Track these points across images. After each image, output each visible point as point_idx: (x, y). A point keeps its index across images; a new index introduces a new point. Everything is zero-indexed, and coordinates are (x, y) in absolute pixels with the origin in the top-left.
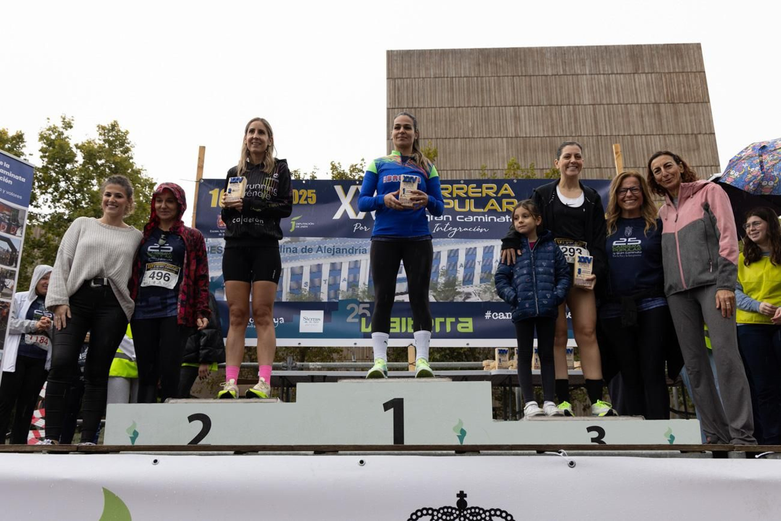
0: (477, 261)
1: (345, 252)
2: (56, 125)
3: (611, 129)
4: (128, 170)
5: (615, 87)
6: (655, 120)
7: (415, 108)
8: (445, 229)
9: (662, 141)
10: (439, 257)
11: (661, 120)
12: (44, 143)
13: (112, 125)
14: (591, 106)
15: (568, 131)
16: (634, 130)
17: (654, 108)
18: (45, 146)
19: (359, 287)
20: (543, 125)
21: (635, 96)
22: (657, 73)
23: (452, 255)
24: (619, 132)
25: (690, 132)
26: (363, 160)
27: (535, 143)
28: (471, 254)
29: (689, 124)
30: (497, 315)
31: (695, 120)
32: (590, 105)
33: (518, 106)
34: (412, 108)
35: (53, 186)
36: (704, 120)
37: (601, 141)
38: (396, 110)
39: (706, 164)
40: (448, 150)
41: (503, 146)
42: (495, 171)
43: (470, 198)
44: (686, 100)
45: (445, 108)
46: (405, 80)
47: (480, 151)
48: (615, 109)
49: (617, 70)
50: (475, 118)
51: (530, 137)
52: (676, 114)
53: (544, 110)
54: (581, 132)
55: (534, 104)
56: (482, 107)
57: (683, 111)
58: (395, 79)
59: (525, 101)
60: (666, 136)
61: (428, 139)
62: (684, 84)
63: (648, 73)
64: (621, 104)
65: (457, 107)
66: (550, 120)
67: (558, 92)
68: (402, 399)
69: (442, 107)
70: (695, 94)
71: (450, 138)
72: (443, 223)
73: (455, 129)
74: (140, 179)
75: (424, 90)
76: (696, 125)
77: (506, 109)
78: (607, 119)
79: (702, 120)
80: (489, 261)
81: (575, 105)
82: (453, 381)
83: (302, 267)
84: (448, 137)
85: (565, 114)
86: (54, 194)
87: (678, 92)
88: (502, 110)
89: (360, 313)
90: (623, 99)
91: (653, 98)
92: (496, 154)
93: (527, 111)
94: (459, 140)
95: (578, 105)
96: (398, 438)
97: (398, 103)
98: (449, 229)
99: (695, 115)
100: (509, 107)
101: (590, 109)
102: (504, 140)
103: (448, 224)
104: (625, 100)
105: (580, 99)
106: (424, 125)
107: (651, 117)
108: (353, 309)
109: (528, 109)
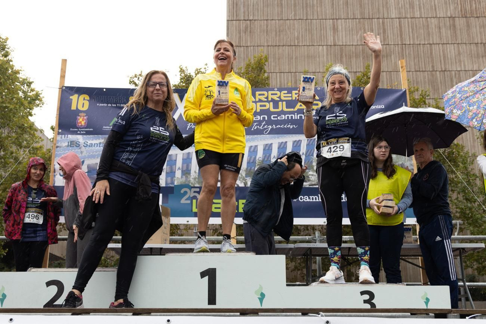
3: (414, 39)
4: (8, 70)
6: (451, 32)
7: (250, 20)
8: (261, 127)
9: (456, 49)
10: (256, 150)
11: (455, 32)
14: (397, 20)
16: (433, 40)
17: (449, 21)
19: (191, 175)
21: (434, 11)
23: (267, 148)
24: (420, 41)
25: (479, 42)
26: (206, 64)
27: (350, 50)
28: (282, 147)
29: (479, 34)
30: (303, 198)
33: (337, 19)
34: (247, 20)
37: (405, 48)
38: (234, 22)
40: (277, 56)
41: (323, 53)
42: (316, 74)
43: (282, 101)
44: (477, 14)
45: (275, 20)
47: (305, 57)
48: (417, 22)
50: (301, 30)
51: (346, 45)
52: (468, 26)
53: (358, 22)
54: (388, 42)
55: (349, 17)
56: (306, 20)
57: (474, 24)
59: (342, 13)
60: (460, 45)
61: (261, 46)
64: (422, 18)
65: (285, 20)
66: (362, 31)
67: (370, 7)
68: (215, 269)
69: (273, 20)
71: (279, 46)
72: (259, 123)
73: (283, 38)
74: (18, 78)
75: (258, 5)
77: (326, 22)
78: (411, 30)
81: (384, 18)
82: (256, 254)
84: (277, 45)
85: (375, 26)
87: (471, 8)
88: (323, 22)
89: (191, 196)
90: (424, 13)
91: (449, 13)
92: (318, 59)
93: (343, 23)
94: (287, 47)
95: (387, 18)
96: (212, 299)
97: (236, 15)
98: (265, 127)
99: (484, 27)
100: (329, 20)
101: (396, 21)
102: (325, 47)
103: (264, 123)
104: (426, 15)
105: (388, 14)
106: (257, 34)
107: (447, 29)
108: (186, 193)
109: (345, 21)
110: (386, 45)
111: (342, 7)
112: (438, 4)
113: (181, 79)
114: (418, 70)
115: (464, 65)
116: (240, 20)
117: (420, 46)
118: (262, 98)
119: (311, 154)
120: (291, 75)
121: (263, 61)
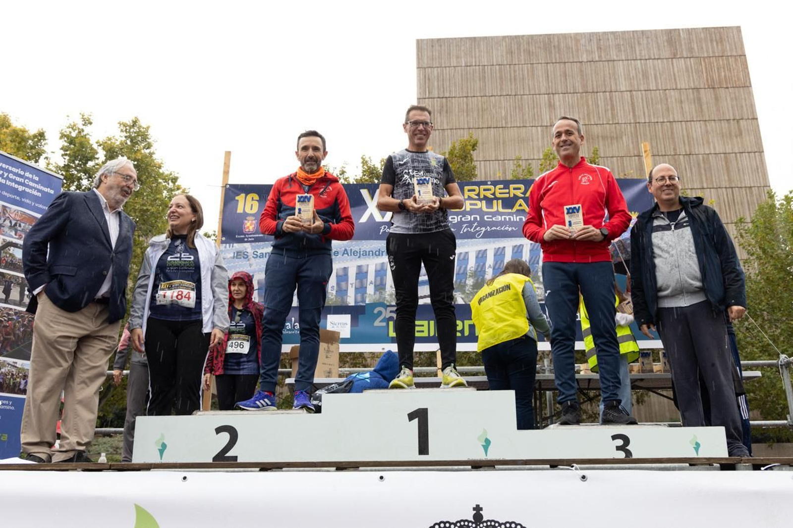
1: (371, 254)
2: (76, 123)
3: (649, 116)
5: (652, 71)
6: (695, 107)
7: (446, 98)
8: (472, 229)
9: (702, 127)
10: (467, 257)
11: (701, 106)
12: (65, 141)
13: (133, 122)
14: (628, 93)
15: (605, 119)
16: (674, 118)
17: (693, 93)
18: (66, 144)
19: (386, 290)
20: (579, 113)
21: (673, 81)
22: (696, 57)
23: (480, 255)
24: (658, 118)
25: (732, 118)
28: (500, 254)
29: (730, 109)
31: (737, 105)
32: (627, 91)
33: (553, 94)
34: (443, 98)
35: (76, 183)
36: (746, 105)
37: (640, 128)
38: (427, 100)
39: (750, 150)
41: (538, 134)
42: (530, 161)
43: (497, 199)
44: (727, 84)
45: (477, 97)
46: (436, 69)
47: (514, 140)
48: (653, 95)
49: (654, 55)
50: (508, 107)
52: (717, 99)
53: (579, 97)
54: (618, 120)
55: (569, 92)
56: (515, 95)
57: (724, 96)
58: (425, 68)
59: (559, 87)
60: (707, 122)
61: (459, 129)
62: (724, 68)
63: (687, 58)
64: (659, 90)
65: (489, 96)
66: (586, 108)
68: (427, 409)
69: (474, 96)
70: (736, 79)
71: (483, 128)
72: (470, 224)
73: (487, 119)
75: (455, 79)
76: (738, 110)
77: (540, 97)
78: (645, 107)
79: (744, 104)
81: (611, 92)
82: (478, 390)
84: (480, 127)
85: (601, 101)
87: (719, 75)
88: (536, 98)
89: (387, 317)
90: (661, 85)
91: (692, 83)
92: (531, 143)
93: (561, 99)
94: (492, 129)
95: (615, 92)
96: (423, 448)
97: (429, 93)
98: (477, 229)
99: (736, 99)
100: (543, 96)
101: (627, 95)
102: (539, 128)
103: (476, 224)
104: (663, 86)
105: (616, 86)
106: (455, 115)
107: (691, 103)
108: (380, 313)
109: (563, 96)
110: (616, 124)
111: (559, 78)
112: (678, 72)
113: (364, 171)
114: (657, 154)
116: (434, 98)
117: (658, 125)
118: (472, 194)
119: (536, 261)
120: (499, 163)
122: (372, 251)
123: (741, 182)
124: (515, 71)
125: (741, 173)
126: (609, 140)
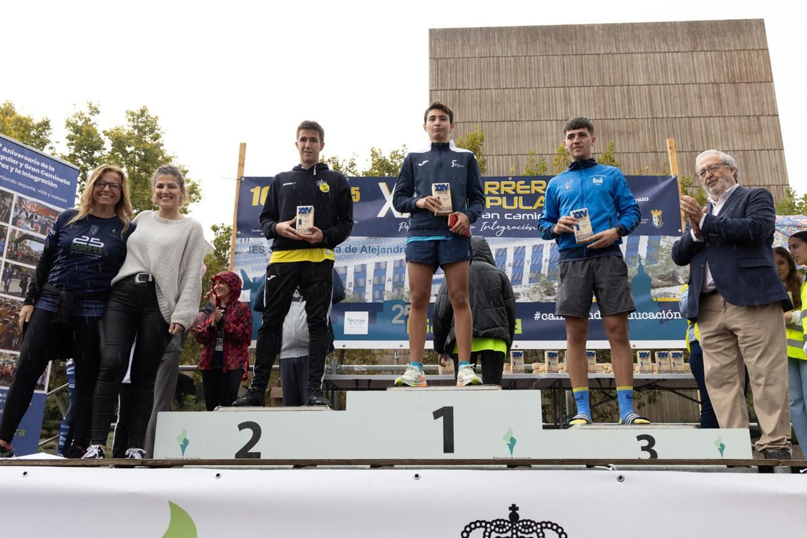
0: (525, 260)
1: (389, 251)
2: (82, 112)
3: (667, 111)
4: (158, 157)
5: (671, 66)
6: (715, 102)
7: (460, 89)
8: (492, 227)
9: (721, 124)
11: (721, 103)
12: (71, 130)
13: (141, 110)
14: (646, 87)
15: (621, 114)
16: (692, 112)
17: (713, 89)
19: (404, 288)
20: (595, 107)
21: (693, 76)
22: (716, 51)
23: (500, 254)
24: (676, 114)
25: (752, 114)
26: (404, 146)
28: (520, 253)
29: (751, 104)
30: (546, 315)
31: (758, 100)
32: (645, 85)
33: (569, 87)
34: (456, 90)
35: (81, 174)
36: (767, 100)
37: (657, 123)
38: (439, 92)
39: (769, 148)
40: (494, 134)
41: (552, 129)
42: (544, 156)
43: (518, 195)
44: (748, 79)
45: (490, 89)
46: (449, 60)
47: (528, 135)
48: (671, 90)
49: (674, 48)
50: (523, 101)
52: (737, 94)
53: (595, 90)
54: (635, 115)
55: (585, 85)
56: (530, 88)
57: (745, 91)
58: (438, 59)
59: (575, 80)
60: (726, 118)
61: (473, 122)
62: (745, 62)
63: (708, 51)
64: (678, 84)
65: (504, 89)
66: (602, 101)
67: (611, 72)
68: (452, 407)
69: (487, 89)
70: (758, 74)
71: (496, 121)
72: (490, 221)
73: (501, 112)
75: (468, 70)
76: (758, 106)
77: (555, 90)
78: (663, 100)
79: (765, 100)
80: (538, 260)
81: (629, 85)
82: (503, 389)
83: (346, 267)
84: (494, 120)
85: (618, 95)
86: (82, 183)
87: (740, 71)
88: (551, 91)
90: (681, 79)
91: (712, 76)
92: (545, 138)
93: (577, 92)
94: (506, 123)
95: (633, 86)
96: (449, 446)
97: (441, 84)
98: (497, 228)
99: (757, 95)
100: (559, 89)
101: (645, 89)
102: (554, 122)
105: (634, 79)
106: (468, 107)
107: (710, 98)
108: (398, 310)
109: (579, 90)
110: (632, 118)
111: (575, 71)
112: (698, 66)
113: (374, 164)
115: (733, 145)
116: (447, 90)
117: (676, 120)
120: (512, 158)
121: (478, 141)
122: (391, 248)
123: (759, 180)
124: (530, 63)
125: (760, 171)
126: (626, 136)
